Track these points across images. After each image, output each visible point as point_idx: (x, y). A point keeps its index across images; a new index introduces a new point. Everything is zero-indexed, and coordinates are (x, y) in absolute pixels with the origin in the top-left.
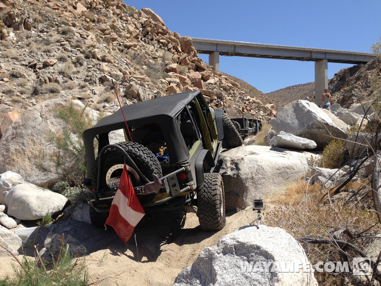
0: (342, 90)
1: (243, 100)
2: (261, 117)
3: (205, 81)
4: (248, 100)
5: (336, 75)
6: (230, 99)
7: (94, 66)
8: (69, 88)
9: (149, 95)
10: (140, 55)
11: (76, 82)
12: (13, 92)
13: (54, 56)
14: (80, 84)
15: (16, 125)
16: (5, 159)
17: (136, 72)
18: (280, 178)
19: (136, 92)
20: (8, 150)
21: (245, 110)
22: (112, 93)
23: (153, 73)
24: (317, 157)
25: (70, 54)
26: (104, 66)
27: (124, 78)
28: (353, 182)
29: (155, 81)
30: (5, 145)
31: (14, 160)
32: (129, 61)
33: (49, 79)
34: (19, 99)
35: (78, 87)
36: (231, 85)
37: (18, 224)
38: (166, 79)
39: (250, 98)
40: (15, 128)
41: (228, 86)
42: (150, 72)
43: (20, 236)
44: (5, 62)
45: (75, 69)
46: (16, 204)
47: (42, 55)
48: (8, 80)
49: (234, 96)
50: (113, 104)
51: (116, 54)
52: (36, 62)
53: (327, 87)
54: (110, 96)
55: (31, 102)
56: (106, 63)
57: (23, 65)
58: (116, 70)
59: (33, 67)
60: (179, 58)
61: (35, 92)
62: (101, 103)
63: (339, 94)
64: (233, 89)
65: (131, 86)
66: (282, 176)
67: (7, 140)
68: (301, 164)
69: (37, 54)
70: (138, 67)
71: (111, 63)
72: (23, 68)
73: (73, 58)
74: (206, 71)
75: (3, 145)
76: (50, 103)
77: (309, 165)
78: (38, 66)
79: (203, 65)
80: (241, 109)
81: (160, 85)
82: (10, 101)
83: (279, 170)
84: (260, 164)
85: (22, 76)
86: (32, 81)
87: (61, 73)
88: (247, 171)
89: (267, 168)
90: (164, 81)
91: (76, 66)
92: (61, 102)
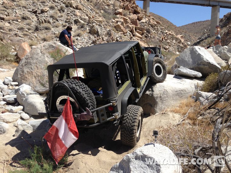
0: (227, 26)
1: (163, 33)
2: (174, 44)
3: (139, 20)
4: (166, 33)
5: (224, 16)
6: (154, 33)
7: (71, 12)
8: (57, 27)
9: (104, 32)
10: (100, 3)
11: (60, 22)
12: (24, 29)
13: (47, 6)
14: (62, 24)
15: (27, 57)
16: (22, 77)
17: (97, 15)
18: (177, 97)
19: (96, 30)
20: (23, 72)
21: (164, 40)
22: (82, 30)
23: (107, 15)
24: (201, 83)
25: (57, 4)
26: (77, 12)
27: (89, 20)
28: (219, 102)
29: (108, 21)
30: (21, 68)
31: (26, 77)
32: (92, 8)
33: (45, 20)
34: (28, 33)
35: (62, 26)
36: (156, 23)
37: (30, 117)
38: (115, 19)
39: (167, 32)
40: (26, 59)
41: (154, 24)
42: (105, 15)
43: (31, 125)
44: (18, 9)
45: (60, 14)
46: (29, 107)
47: (40, 5)
48: (21, 21)
49: (157, 30)
50: (82, 38)
51: (84, 3)
52: (36, 10)
53: (218, 24)
54: (81, 32)
55: (34, 35)
56: (79, 11)
57: (29, 11)
58: (85, 15)
59: (35, 12)
60: (124, 5)
61: (37, 29)
62: (75, 37)
63: (225, 29)
64: (157, 26)
65: (93, 26)
66: (178, 96)
67: (22, 66)
68: (191, 88)
69: (37, 4)
70: (98, 11)
71: (82, 10)
72: (29, 13)
73: (59, 7)
74: (140, 14)
75: (20, 68)
76: (46, 44)
77: (196, 88)
78: (38, 12)
79: (139, 9)
80: (161, 39)
81: (111, 23)
82: (22, 35)
83: (177, 92)
84: (166, 89)
85: (29, 19)
86: (35, 22)
87: (52, 17)
88: (158, 92)
89: (169, 91)
90: (114, 21)
91: (60, 12)
92: (52, 44)
